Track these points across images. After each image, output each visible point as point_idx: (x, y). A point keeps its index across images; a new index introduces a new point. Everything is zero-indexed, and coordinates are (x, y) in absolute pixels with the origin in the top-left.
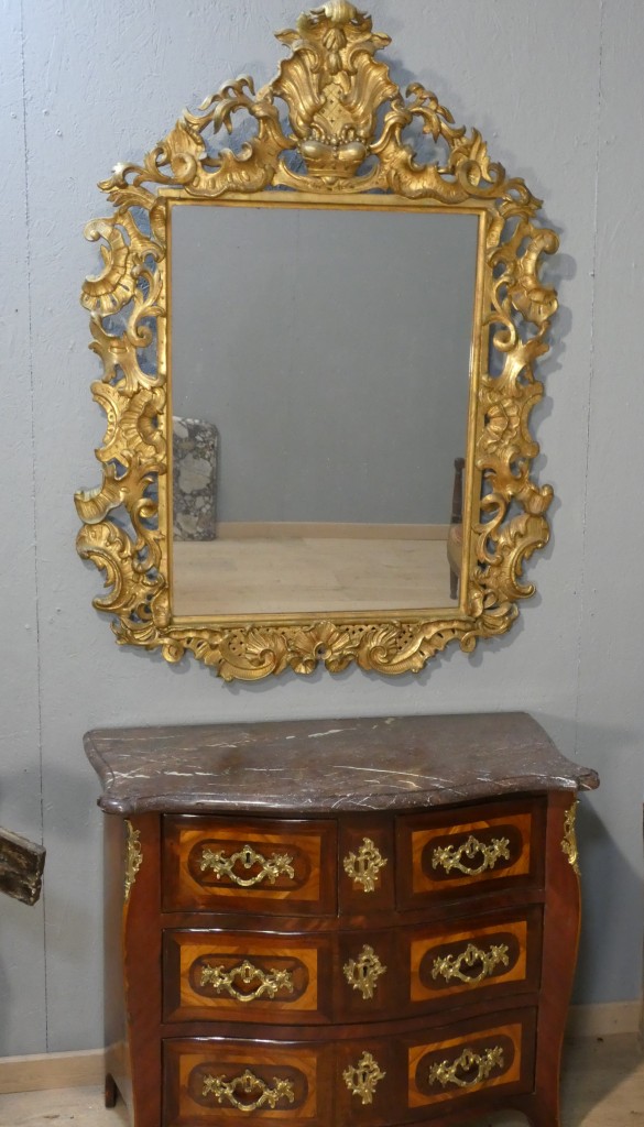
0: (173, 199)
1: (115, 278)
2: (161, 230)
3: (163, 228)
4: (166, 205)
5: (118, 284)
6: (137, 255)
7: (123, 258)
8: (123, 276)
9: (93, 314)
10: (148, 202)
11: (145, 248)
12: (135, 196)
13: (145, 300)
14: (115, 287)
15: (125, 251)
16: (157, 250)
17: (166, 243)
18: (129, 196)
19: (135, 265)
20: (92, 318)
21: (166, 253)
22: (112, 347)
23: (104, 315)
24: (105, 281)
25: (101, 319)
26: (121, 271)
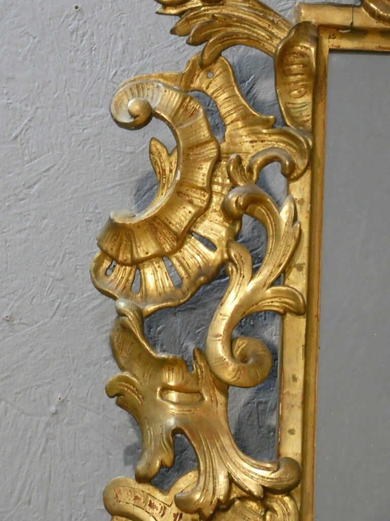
0: (335, 30)
1: (182, 216)
2: (302, 102)
3: (308, 98)
4: (317, 41)
5: (189, 231)
6: (239, 160)
7: (206, 167)
8: (201, 213)
9: (122, 304)
10: (272, 36)
11: (260, 147)
12: (241, 20)
13: (255, 271)
14: (181, 239)
15: (211, 151)
16: (291, 150)
17: (313, 132)
18: (228, 20)
19: (234, 185)
20: (121, 314)
21: (311, 154)
22: (166, 389)
23: (150, 308)
24: (156, 224)
25: (142, 318)
26: (199, 199)
